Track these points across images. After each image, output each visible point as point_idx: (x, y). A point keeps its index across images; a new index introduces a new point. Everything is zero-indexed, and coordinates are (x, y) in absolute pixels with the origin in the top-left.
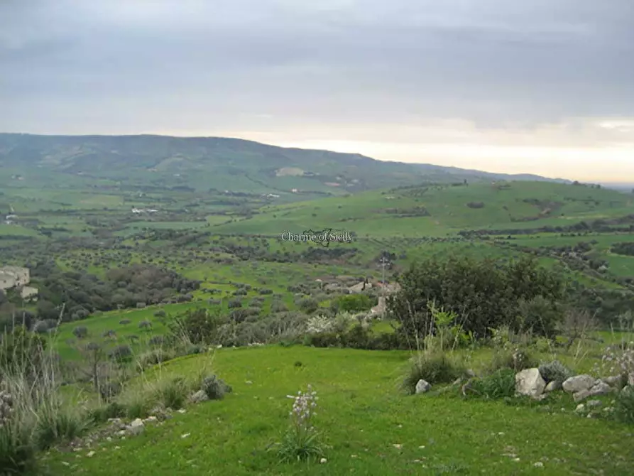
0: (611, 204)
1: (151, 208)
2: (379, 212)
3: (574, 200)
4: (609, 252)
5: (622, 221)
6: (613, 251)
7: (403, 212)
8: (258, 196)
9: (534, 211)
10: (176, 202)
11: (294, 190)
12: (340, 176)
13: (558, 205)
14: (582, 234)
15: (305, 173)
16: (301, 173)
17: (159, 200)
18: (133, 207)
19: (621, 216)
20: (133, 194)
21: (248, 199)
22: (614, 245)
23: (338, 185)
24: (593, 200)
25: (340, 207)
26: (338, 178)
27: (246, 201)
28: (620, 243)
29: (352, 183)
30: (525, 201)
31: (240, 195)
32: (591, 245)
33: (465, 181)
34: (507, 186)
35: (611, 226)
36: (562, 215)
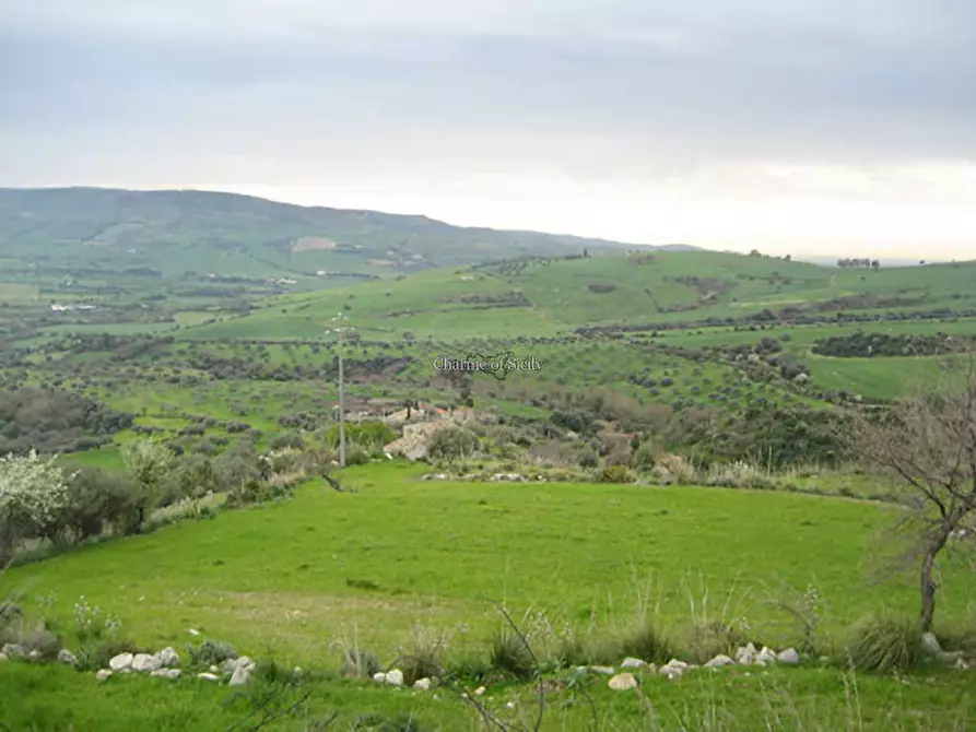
0: (809, 284)
1: (85, 302)
2: (449, 302)
3: (752, 278)
4: (809, 352)
5: (824, 307)
6: (815, 351)
7: (490, 300)
8: (261, 282)
9: (690, 295)
10: (127, 293)
11: (320, 273)
12: (394, 250)
13: (728, 285)
14: (767, 327)
15: (338, 245)
16: (333, 245)
17: (99, 291)
18: (53, 302)
19: (823, 300)
20: (55, 280)
21: (246, 286)
22: (817, 342)
23: (390, 262)
24: (780, 278)
25: (388, 294)
26: (391, 253)
27: (243, 291)
28: (827, 338)
29: (413, 260)
30: (678, 280)
31: (235, 280)
32: (781, 343)
33: (585, 253)
34: (650, 258)
35: (808, 315)
36: (735, 300)
